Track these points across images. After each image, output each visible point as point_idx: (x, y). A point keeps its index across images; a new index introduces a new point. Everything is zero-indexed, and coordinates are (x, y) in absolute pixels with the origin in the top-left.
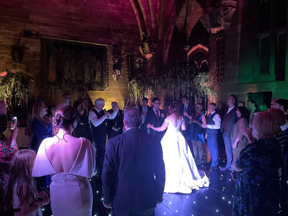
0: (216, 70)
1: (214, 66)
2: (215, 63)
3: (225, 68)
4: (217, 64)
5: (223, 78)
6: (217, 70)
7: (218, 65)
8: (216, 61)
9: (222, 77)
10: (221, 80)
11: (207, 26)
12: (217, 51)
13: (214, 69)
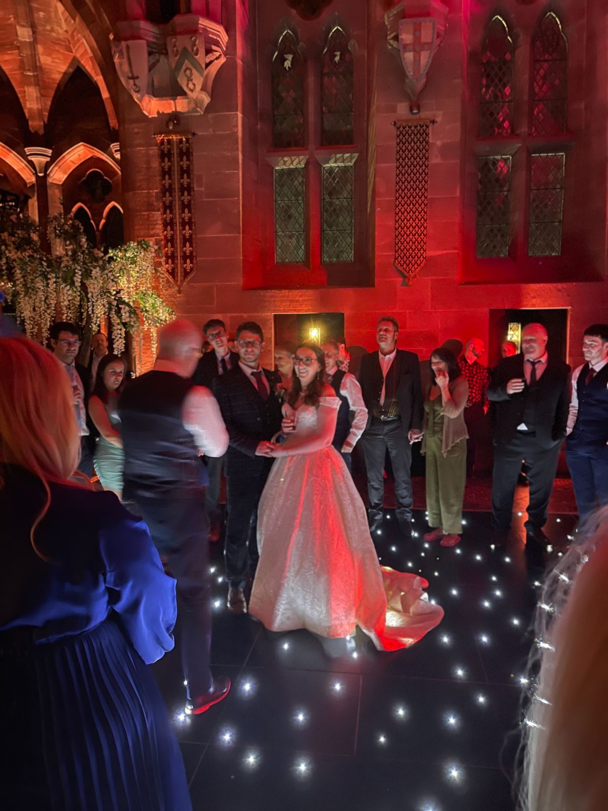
0: (161, 240)
1: (152, 225)
2: (158, 216)
3: (199, 236)
4: (165, 220)
5: (192, 269)
6: (167, 241)
7: (168, 224)
8: (158, 210)
9: (188, 265)
10: (186, 274)
11: (135, 84)
12: (164, 179)
13: (152, 236)
